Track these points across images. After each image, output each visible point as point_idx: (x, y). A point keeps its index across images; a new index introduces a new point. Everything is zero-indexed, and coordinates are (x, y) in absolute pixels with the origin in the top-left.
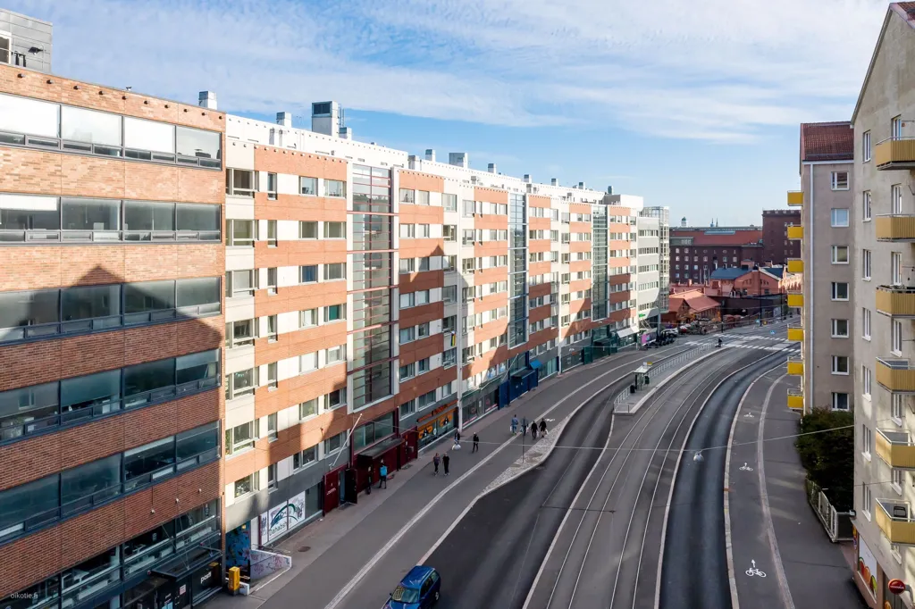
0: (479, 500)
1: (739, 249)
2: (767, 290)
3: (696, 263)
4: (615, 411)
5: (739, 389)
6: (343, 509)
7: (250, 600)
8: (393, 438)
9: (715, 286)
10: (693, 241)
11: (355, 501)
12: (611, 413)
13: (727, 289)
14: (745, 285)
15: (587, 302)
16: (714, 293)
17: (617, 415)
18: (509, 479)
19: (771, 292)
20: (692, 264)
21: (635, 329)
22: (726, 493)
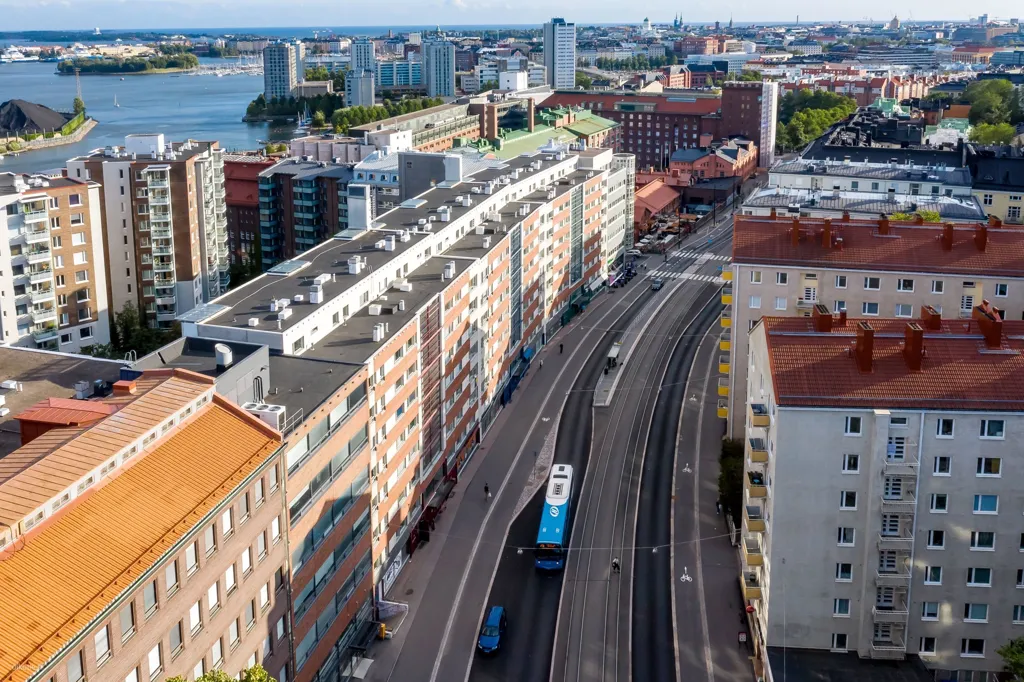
0: (512, 527)
1: (699, 117)
2: (722, 173)
3: (658, 130)
4: (595, 404)
5: (689, 356)
6: (421, 547)
7: (394, 642)
8: (445, 482)
9: (675, 175)
10: (656, 107)
11: (427, 539)
12: (591, 405)
13: (685, 179)
14: (704, 168)
15: (567, 274)
16: (673, 182)
17: (596, 407)
18: (529, 500)
19: (726, 175)
20: (654, 130)
21: (605, 276)
22: (673, 501)
